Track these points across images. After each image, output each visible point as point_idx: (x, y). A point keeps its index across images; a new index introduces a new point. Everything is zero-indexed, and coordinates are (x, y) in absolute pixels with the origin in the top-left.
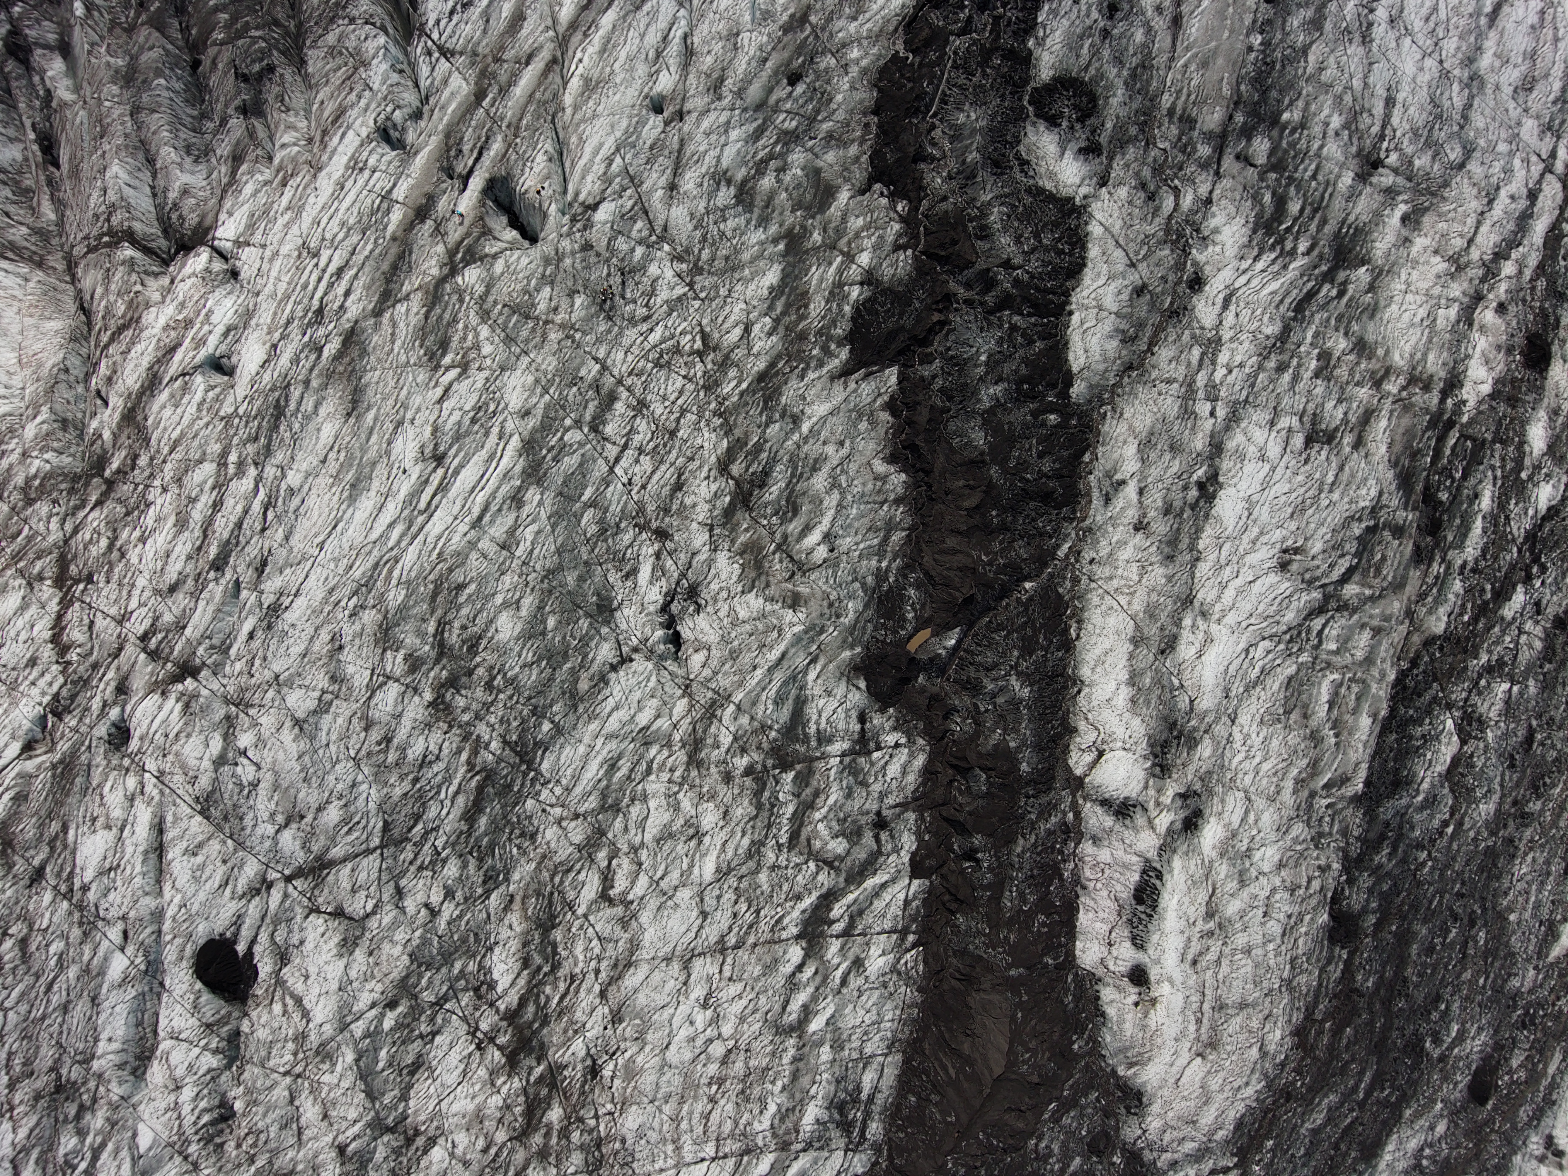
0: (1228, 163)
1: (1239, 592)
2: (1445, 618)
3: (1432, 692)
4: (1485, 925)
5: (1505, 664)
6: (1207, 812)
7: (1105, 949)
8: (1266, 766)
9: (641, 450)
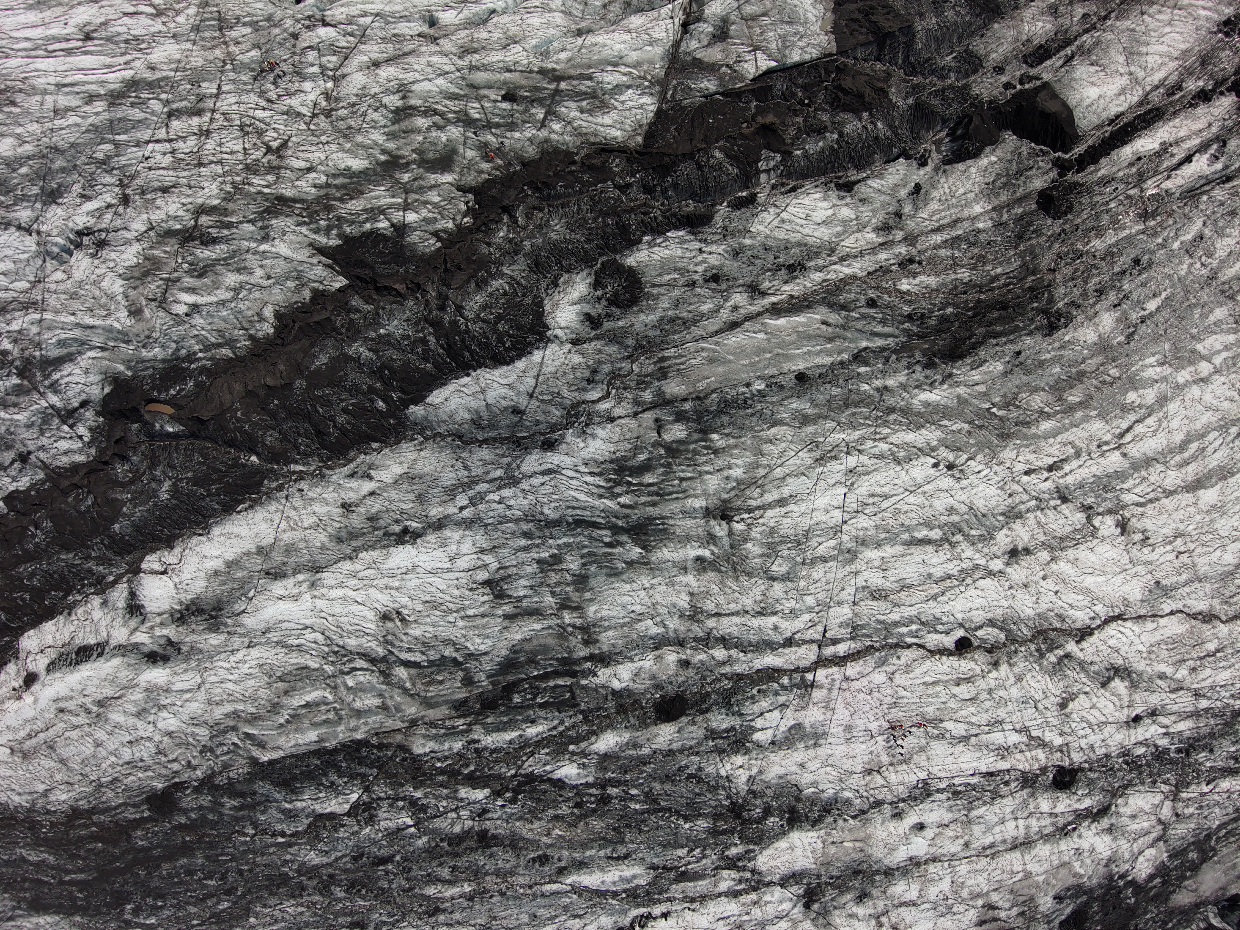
0: (649, 417)
1: (344, 598)
2: (427, 750)
3: (368, 771)
4: (234, 903)
5: (425, 812)
6: (171, 664)
7: (37, 650)
8: (230, 686)
9: (173, 152)
